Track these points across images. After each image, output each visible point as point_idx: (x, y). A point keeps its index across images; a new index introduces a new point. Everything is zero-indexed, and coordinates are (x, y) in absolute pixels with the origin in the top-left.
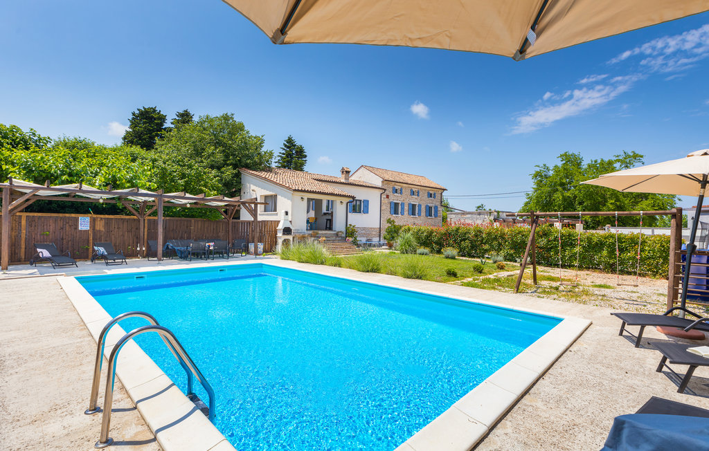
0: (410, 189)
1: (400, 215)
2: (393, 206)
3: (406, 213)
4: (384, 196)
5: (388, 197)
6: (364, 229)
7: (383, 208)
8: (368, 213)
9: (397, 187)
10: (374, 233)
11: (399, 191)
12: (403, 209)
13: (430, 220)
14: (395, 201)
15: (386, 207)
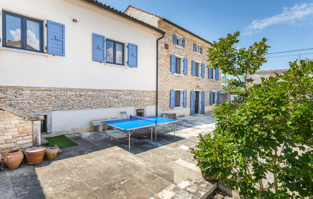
0: (193, 43)
1: (182, 75)
2: (174, 60)
3: (189, 72)
4: (161, 45)
5: (167, 47)
6: (131, 92)
7: (161, 61)
8: (136, 66)
9: (179, 37)
10: (147, 99)
11: (180, 42)
12: (185, 66)
13: (212, 83)
14: (177, 56)
15: (164, 62)
